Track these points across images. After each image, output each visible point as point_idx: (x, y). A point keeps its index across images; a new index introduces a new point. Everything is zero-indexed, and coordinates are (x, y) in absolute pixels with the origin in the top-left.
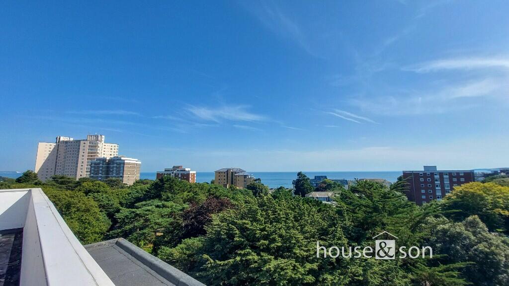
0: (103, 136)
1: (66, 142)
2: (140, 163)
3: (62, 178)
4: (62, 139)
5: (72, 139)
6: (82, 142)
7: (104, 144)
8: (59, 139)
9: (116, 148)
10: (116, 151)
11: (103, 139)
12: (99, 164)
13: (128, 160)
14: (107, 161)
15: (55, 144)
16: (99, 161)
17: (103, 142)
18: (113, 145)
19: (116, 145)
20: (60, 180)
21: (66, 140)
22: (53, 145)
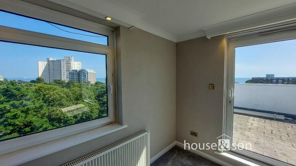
0: (73, 57)
1: (53, 61)
2: (95, 72)
3: (59, 81)
4: (50, 59)
5: (55, 59)
6: (62, 61)
7: (74, 62)
8: (49, 59)
9: (80, 64)
10: (80, 66)
11: (73, 59)
12: (74, 73)
13: (89, 71)
14: (78, 72)
15: (47, 62)
16: (73, 72)
17: (73, 61)
18: (79, 62)
19: (80, 62)
20: (58, 82)
21: (52, 60)
22: (46, 63)
